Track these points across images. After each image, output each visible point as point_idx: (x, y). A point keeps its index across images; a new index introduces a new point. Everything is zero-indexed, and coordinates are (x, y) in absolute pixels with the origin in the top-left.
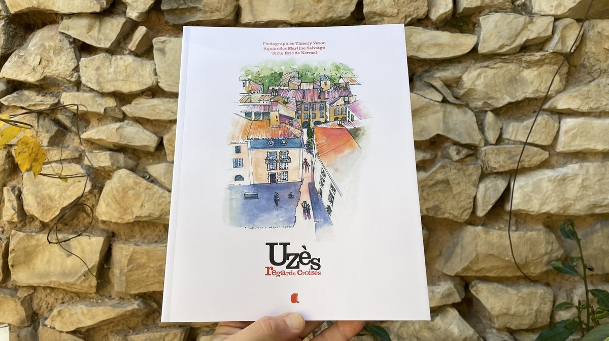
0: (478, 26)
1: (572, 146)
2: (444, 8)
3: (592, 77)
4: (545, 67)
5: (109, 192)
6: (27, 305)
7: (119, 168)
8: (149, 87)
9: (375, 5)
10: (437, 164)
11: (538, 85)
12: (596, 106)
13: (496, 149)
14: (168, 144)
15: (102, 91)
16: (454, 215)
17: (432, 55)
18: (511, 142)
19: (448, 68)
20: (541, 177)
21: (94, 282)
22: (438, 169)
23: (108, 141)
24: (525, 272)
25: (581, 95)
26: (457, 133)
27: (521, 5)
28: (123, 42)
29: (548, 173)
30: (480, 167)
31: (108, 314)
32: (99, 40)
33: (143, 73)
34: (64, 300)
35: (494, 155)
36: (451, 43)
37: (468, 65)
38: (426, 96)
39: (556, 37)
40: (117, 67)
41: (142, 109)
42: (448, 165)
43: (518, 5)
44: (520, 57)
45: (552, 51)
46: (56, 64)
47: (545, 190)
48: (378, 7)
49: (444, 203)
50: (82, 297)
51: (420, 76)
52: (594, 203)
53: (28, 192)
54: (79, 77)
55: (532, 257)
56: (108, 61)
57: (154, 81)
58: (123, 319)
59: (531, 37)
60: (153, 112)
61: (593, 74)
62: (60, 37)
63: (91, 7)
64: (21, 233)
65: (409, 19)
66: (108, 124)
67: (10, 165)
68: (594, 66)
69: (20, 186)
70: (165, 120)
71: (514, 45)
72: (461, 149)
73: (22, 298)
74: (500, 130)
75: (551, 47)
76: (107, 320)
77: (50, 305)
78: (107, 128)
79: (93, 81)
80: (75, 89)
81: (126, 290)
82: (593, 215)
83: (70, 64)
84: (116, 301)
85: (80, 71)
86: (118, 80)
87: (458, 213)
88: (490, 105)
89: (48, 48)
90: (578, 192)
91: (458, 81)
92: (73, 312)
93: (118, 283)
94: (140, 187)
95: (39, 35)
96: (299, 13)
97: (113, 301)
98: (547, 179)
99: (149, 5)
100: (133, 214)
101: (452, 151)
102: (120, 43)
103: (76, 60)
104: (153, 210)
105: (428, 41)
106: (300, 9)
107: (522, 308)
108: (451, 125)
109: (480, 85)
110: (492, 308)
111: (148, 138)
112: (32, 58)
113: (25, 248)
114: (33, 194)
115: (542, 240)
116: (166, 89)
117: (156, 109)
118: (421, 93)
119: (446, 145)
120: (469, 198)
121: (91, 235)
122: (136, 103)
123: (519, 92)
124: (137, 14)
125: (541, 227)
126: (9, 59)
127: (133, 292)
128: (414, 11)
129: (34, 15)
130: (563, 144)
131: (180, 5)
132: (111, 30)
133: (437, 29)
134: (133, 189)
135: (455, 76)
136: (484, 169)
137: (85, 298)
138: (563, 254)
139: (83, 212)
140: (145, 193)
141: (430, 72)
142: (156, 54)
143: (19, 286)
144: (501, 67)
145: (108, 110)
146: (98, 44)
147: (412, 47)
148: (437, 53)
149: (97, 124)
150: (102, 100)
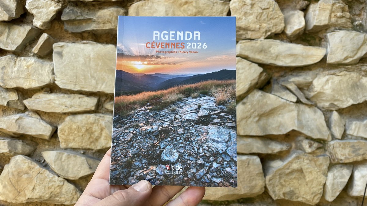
0: (325, 41)
2: (298, 25)
5: (6, 175)
7: (16, 154)
8: (47, 84)
9: (241, 21)
10: (292, 155)
13: (342, 143)
14: (61, 133)
15: (5, 87)
16: (307, 199)
17: (287, 63)
18: (353, 138)
19: (300, 74)
22: (294, 160)
23: (8, 130)
26: (309, 129)
27: (359, 25)
28: (29, 46)
30: (329, 158)
32: (7, 44)
33: (42, 72)
35: (340, 149)
36: (304, 54)
37: (317, 73)
38: (283, 97)
40: (20, 66)
41: (39, 103)
42: (302, 156)
43: (356, 25)
44: (360, 67)
48: (243, 23)
49: (298, 189)
51: (277, 80)
56: (13, 61)
57: (52, 79)
60: (49, 106)
65: (269, 33)
66: (10, 115)
70: (59, 113)
71: (356, 57)
72: (313, 142)
74: (344, 127)
78: (8, 119)
86: (20, 78)
87: (310, 198)
88: (336, 105)
91: (309, 85)
94: (33, 172)
99: (51, 16)
100: (25, 196)
101: (305, 144)
102: (26, 47)
104: (44, 193)
105: (284, 52)
108: (304, 122)
109: (328, 90)
111: (43, 128)
116: (61, 86)
117: (52, 103)
118: (278, 94)
119: (300, 138)
120: (320, 185)
122: (36, 97)
123: (360, 96)
124: (41, 23)
128: (273, 26)
131: (78, 16)
132: (18, 36)
133: (291, 42)
134: (27, 173)
135: (307, 81)
136: (332, 160)
140: (37, 178)
141: (285, 76)
142: (54, 55)
144: (345, 75)
145: (11, 103)
146: (5, 47)
147: (271, 56)
148: (292, 62)
149: (2, 114)
150: (6, 94)
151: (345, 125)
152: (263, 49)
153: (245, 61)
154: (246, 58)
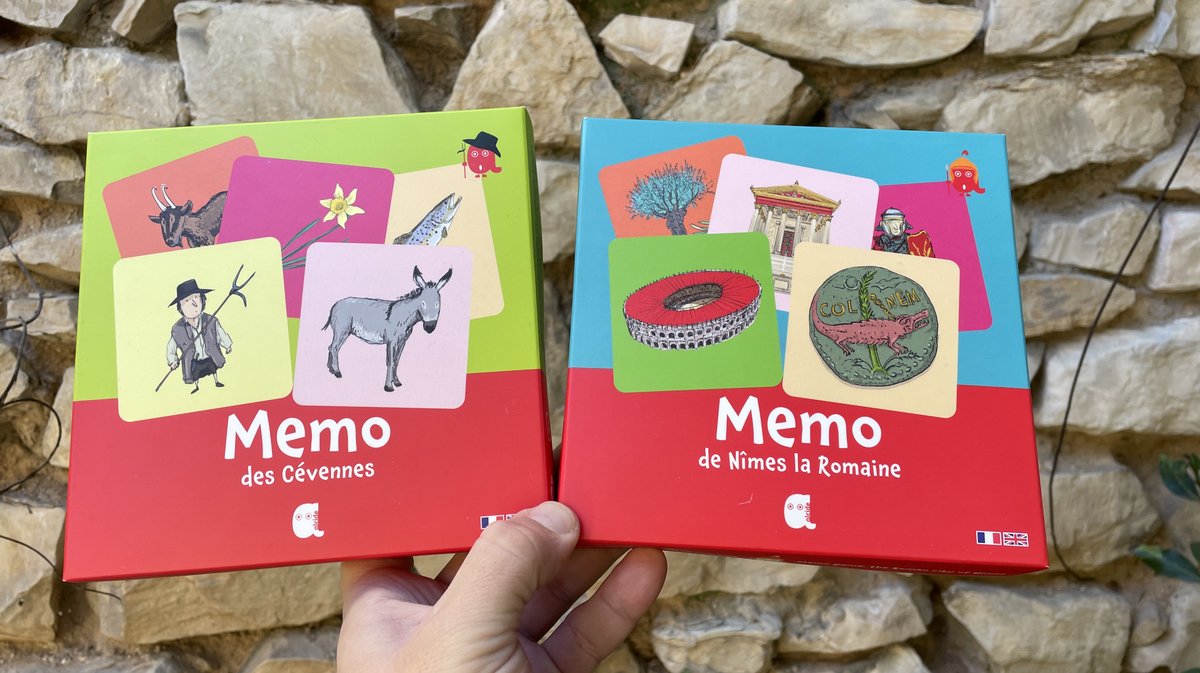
1: (1188, 278)
4: (1134, 90)
11: (1116, 131)
15: (43, 142)
17: (873, 58)
18: (1049, 267)
19: (910, 88)
20: (1113, 350)
21: (48, 617)
23: (65, 268)
24: (1070, 563)
28: (99, 13)
29: (1130, 341)
32: (33, 8)
33: (150, 94)
36: (921, 29)
37: (956, 83)
39: (1165, 20)
40: (82, 77)
44: (1079, 65)
45: (1154, 52)
47: (1124, 379)
50: (23, 651)
51: (842, 108)
55: (1089, 530)
56: (58, 63)
57: (181, 115)
59: (1108, 16)
66: (64, 224)
71: (1067, 37)
74: (1025, 240)
75: (1152, 42)
78: (61, 235)
79: (19, 113)
81: (126, 635)
84: (104, 662)
86: (85, 112)
91: (934, 120)
93: (107, 618)
97: (98, 658)
98: (1130, 354)
102: (90, 16)
105: (865, 23)
107: (1062, 645)
109: (985, 131)
110: (996, 649)
115: (1112, 492)
121: (34, 504)
123: (1074, 150)
125: (1108, 461)
127: (144, 641)
130: (1168, 272)
135: (927, 108)
137: (30, 652)
138: (1155, 522)
139: (13, 442)
141: (866, 97)
142: (182, 44)
144: (1035, 89)
145: (64, 190)
146: (30, 19)
147: (825, 37)
148: (888, 52)
149: (39, 224)
150: (47, 164)
151: (1028, 235)
152: (805, 14)
153: (752, 50)
154: (754, 42)
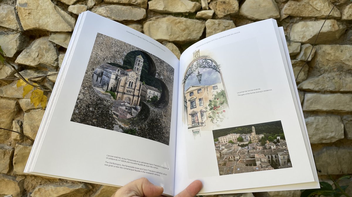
1: (310, 108)
3: (320, 73)
4: (297, 67)
6: (21, 185)
12: (323, 88)
25: (315, 82)
31: (66, 191)
34: (42, 183)
39: (302, 53)
45: (299, 60)
46: (46, 57)
50: (51, 181)
52: (322, 137)
53: (26, 124)
54: (58, 64)
58: (73, 194)
61: (321, 72)
62: (49, 43)
63: (67, 29)
64: (21, 146)
67: (18, 109)
68: (321, 68)
69: (22, 120)
73: (19, 182)
75: (299, 58)
76: (65, 194)
77: (34, 186)
80: (55, 70)
82: (322, 144)
83: (53, 57)
84: (70, 184)
85: (59, 61)
89: (42, 49)
90: (314, 132)
92: (47, 190)
95: (38, 42)
96: (173, 36)
97: (68, 184)
103: (57, 56)
106: (174, 34)
112: (33, 53)
113: (22, 154)
114: (29, 125)
126: (21, 54)
129: (35, 31)
130: (306, 107)
137: (53, 182)
143: (17, 175)
